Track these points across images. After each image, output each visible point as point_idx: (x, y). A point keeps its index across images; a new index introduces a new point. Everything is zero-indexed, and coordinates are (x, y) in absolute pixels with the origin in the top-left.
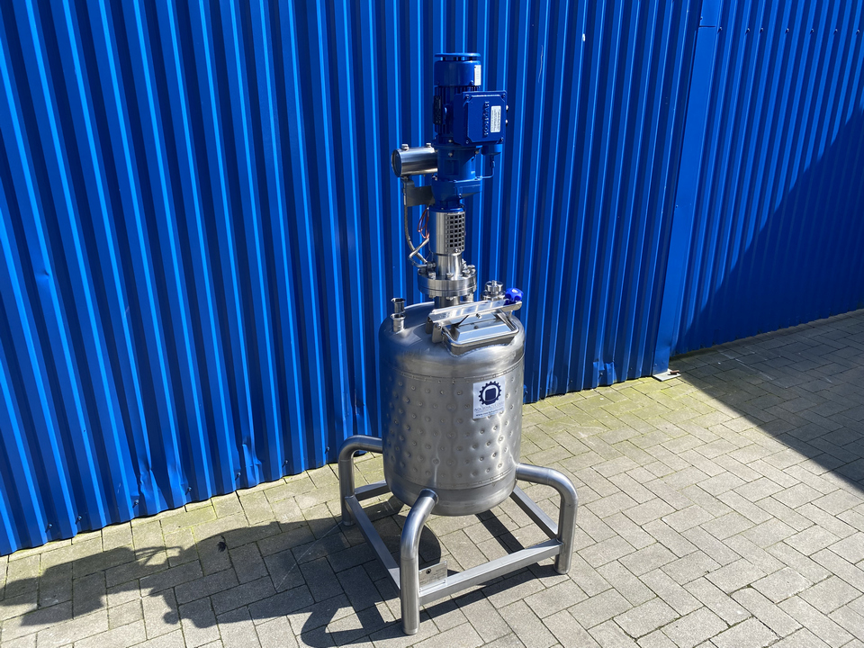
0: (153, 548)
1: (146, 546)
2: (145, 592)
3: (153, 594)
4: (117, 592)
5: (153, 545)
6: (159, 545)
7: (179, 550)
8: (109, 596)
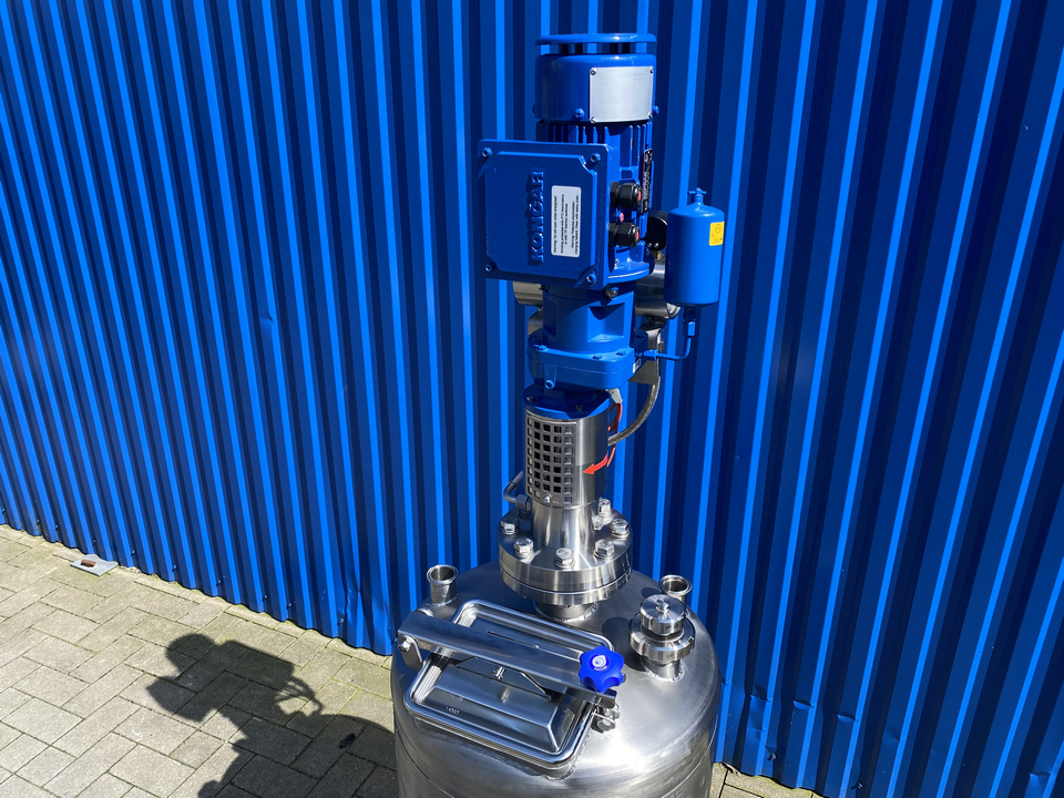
0: (306, 687)
1: (305, 680)
2: (240, 736)
3: (237, 746)
4: (225, 715)
5: (310, 684)
6: (313, 686)
7: (316, 707)
8: (218, 715)
